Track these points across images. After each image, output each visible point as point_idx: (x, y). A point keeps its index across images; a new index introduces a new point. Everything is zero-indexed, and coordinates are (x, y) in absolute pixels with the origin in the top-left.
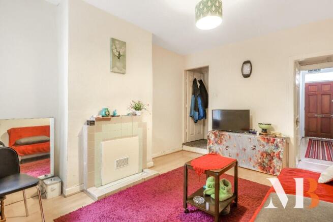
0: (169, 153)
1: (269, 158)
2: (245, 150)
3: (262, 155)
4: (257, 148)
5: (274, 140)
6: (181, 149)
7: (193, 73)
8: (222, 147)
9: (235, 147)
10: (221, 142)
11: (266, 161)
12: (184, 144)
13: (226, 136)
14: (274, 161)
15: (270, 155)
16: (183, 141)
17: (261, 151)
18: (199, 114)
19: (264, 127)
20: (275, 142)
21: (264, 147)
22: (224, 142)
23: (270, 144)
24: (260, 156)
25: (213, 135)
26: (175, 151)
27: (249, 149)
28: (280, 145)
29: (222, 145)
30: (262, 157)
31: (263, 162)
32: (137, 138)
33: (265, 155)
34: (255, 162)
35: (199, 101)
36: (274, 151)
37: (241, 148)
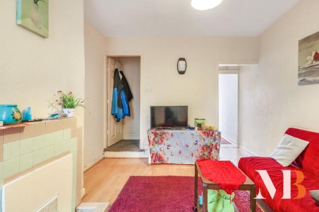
0: (92, 165)
1: (209, 150)
2: (187, 146)
3: (203, 148)
4: (198, 143)
5: (213, 133)
6: (102, 157)
7: (114, 61)
8: (163, 147)
9: (177, 144)
10: (162, 141)
11: (206, 153)
12: (105, 150)
13: (169, 134)
14: (213, 152)
15: (210, 147)
16: (105, 147)
17: (201, 145)
18: (123, 112)
19: (199, 122)
20: (214, 135)
21: (204, 140)
22: (165, 141)
23: (210, 137)
24: (201, 150)
25: (153, 135)
26: (97, 161)
27: (191, 145)
28: (217, 137)
29: (163, 145)
30: (202, 151)
31: (204, 155)
32: (70, 156)
33: (205, 148)
34: (196, 156)
35: (123, 96)
36: (213, 143)
37: (184, 145)
